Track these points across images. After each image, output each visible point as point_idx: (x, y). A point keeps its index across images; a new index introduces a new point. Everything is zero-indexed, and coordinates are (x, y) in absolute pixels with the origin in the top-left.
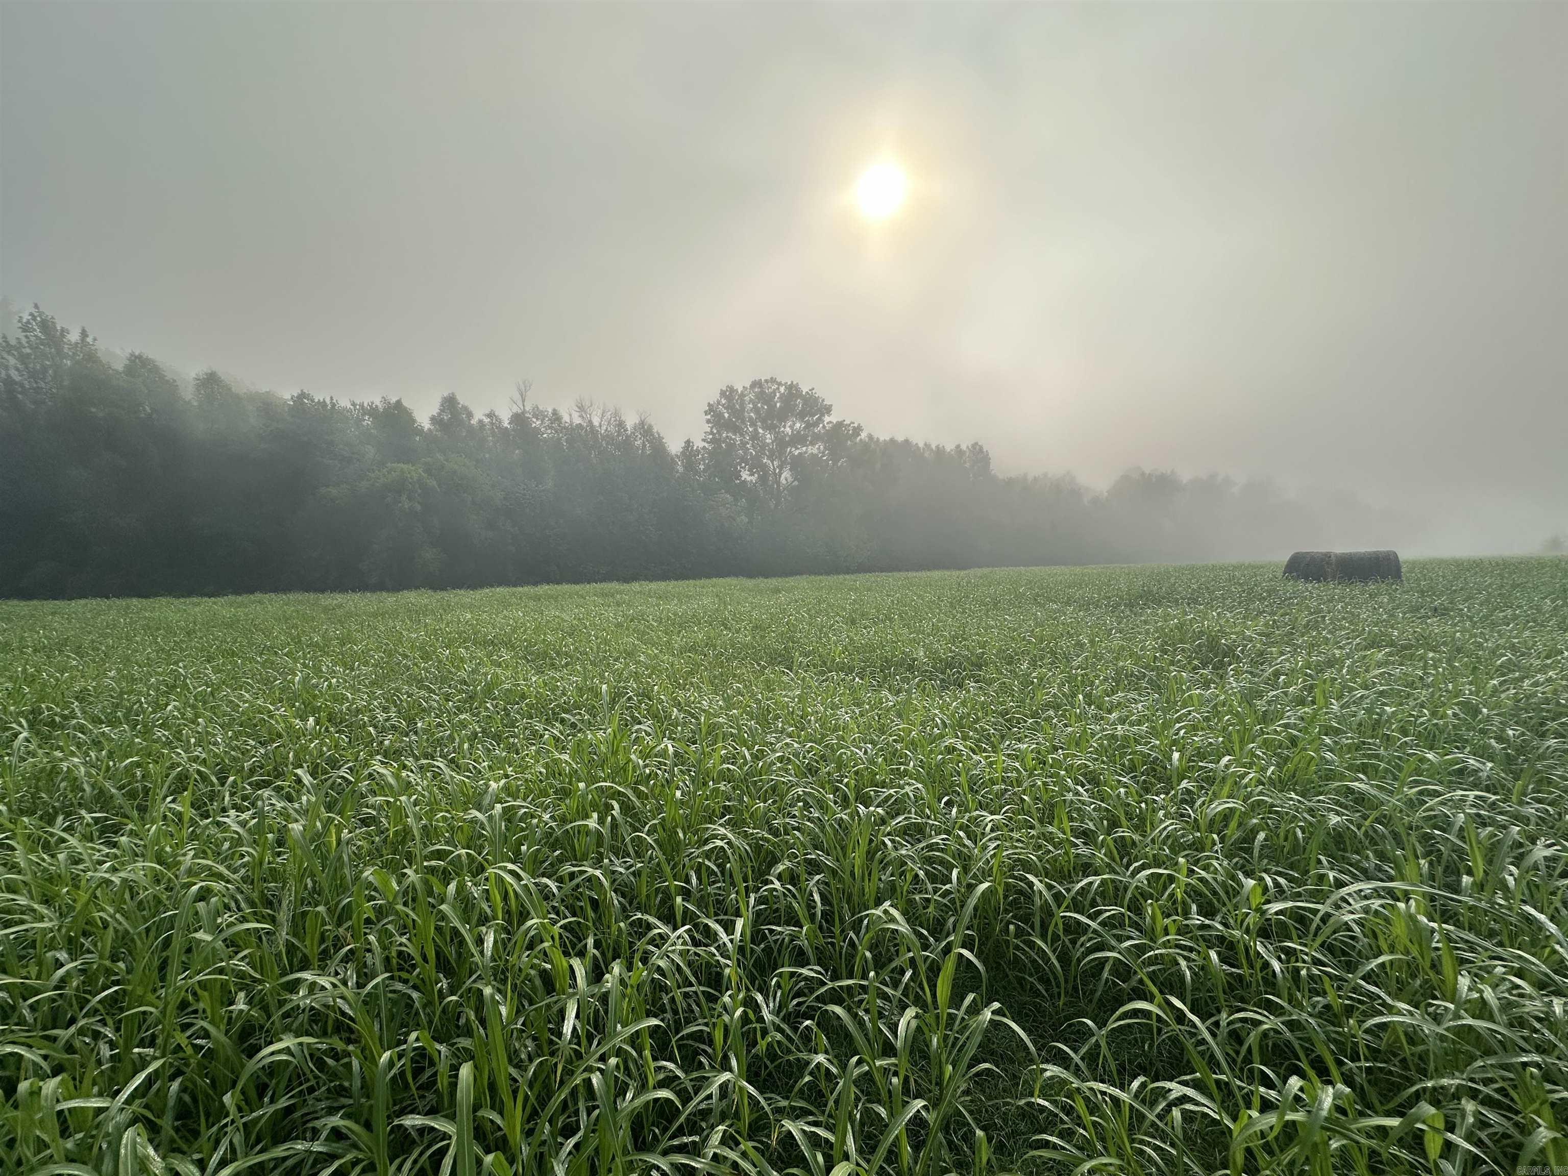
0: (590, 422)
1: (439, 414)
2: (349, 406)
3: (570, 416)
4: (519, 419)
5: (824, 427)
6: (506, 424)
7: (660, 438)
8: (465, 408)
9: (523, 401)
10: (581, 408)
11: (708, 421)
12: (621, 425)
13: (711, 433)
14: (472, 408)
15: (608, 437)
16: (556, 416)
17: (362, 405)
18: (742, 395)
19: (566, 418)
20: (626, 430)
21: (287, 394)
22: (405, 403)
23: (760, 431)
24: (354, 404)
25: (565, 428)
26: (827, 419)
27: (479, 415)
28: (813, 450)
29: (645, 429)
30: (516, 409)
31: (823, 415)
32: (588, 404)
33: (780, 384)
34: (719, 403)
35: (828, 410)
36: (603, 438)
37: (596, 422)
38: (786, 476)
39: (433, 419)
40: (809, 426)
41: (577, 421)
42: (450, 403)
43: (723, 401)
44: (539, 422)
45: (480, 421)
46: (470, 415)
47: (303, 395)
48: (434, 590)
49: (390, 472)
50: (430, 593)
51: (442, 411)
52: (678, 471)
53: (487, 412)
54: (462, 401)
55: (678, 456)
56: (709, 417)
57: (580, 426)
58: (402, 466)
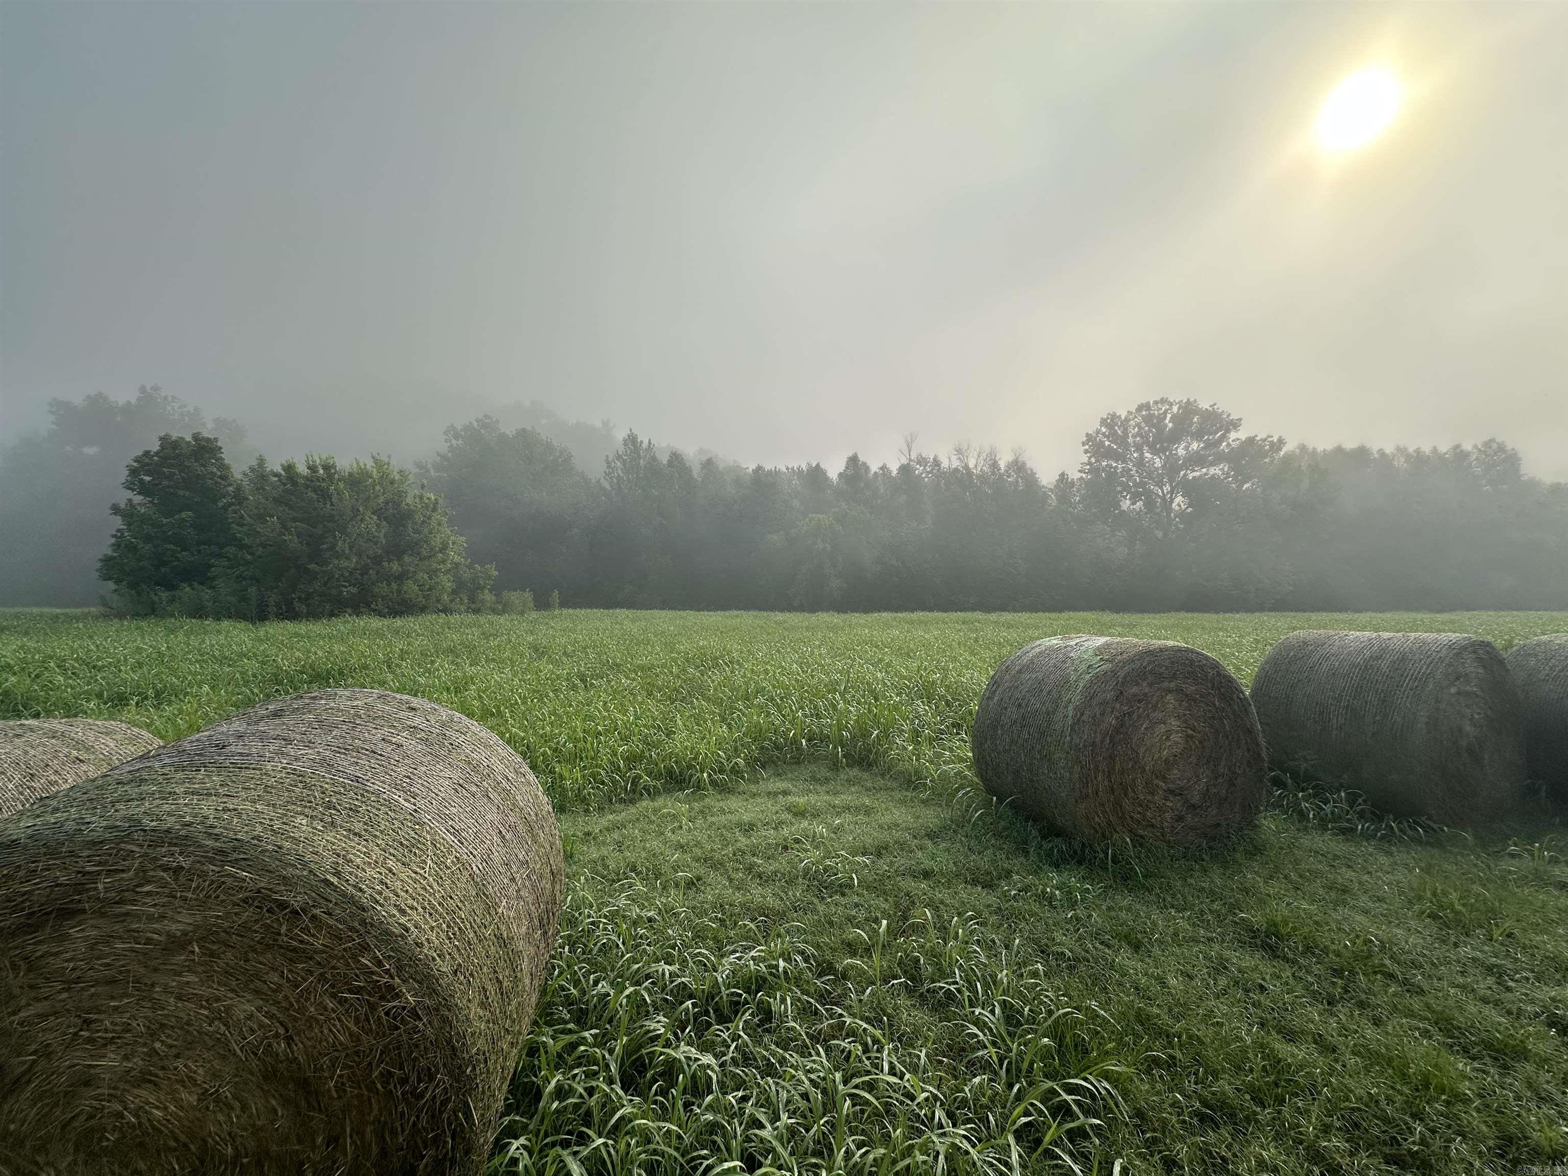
0: (967, 464)
1: (845, 470)
2: (785, 470)
3: (950, 461)
4: (905, 470)
5: (1229, 445)
6: (894, 474)
7: (1033, 474)
8: (864, 464)
9: (910, 451)
10: (959, 451)
11: (1086, 452)
12: (995, 465)
13: (1090, 463)
14: (869, 464)
15: (982, 477)
16: (937, 463)
17: (793, 468)
18: (1127, 420)
19: (945, 464)
20: (1000, 469)
21: (750, 467)
22: (822, 466)
23: (1148, 455)
24: (788, 469)
25: (944, 473)
26: (1233, 435)
27: (874, 468)
28: (1215, 471)
29: (1018, 466)
30: (904, 461)
31: (1228, 431)
32: (965, 447)
33: (1171, 404)
34: (1098, 432)
35: (1235, 425)
36: (978, 477)
37: (971, 465)
38: (1179, 501)
39: (840, 475)
40: (1209, 445)
41: (956, 464)
42: (853, 460)
43: (1104, 430)
44: (920, 470)
45: (876, 473)
46: (867, 469)
47: (759, 468)
48: (838, 612)
49: (810, 521)
50: (836, 615)
51: (847, 468)
52: (1050, 506)
53: (880, 466)
54: (862, 458)
55: (1051, 490)
56: (1087, 447)
57: (956, 470)
58: (819, 516)
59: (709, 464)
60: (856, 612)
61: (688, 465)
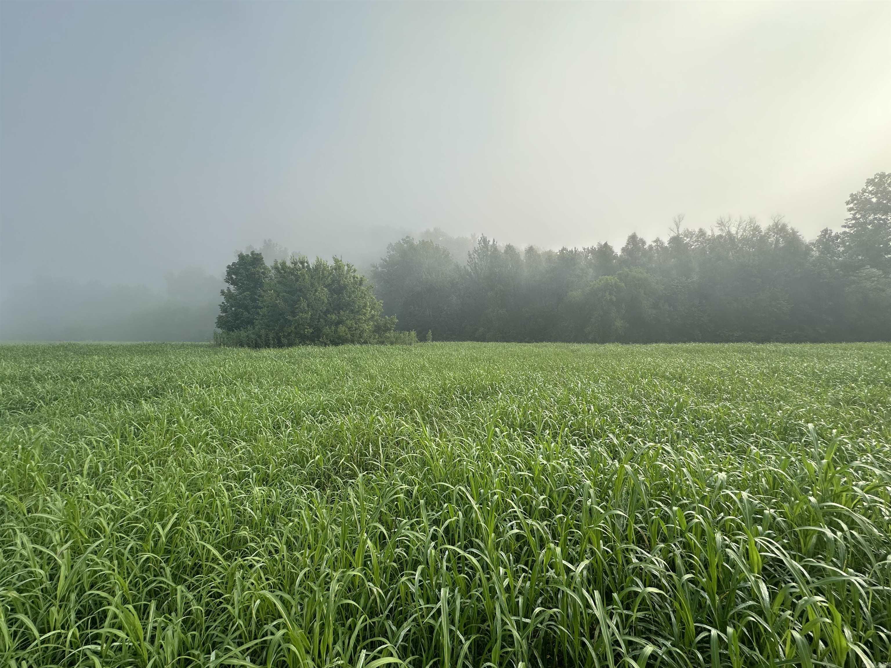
0: (729, 232)
1: (626, 246)
2: (582, 250)
3: (712, 231)
4: (676, 240)
6: (666, 244)
7: (794, 233)
8: (641, 240)
9: (678, 228)
10: (721, 224)
11: (850, 210)
12: (756, 229)
13: (854, 218)
14: (645, 239)
15: (745, 240)
16: (702, 233)
17: (588, 249)
19: (709, 233)
20: (760, 232)
21: (556, 249)
22: (609, 244)
24: (584, 249)
25: (708, 240)
27: (649, 241)
29: (779, 228)
30: (673, 234)
32: (727, 220)
34: (864, 191)
36: (740, 241)
37: (733, 231)
39: (623, 250)
41: (717, 232)
42: (632, 238)
43: (871, 188)
44: (688, 240)
45: (651, 245)
46: (644, 243)
47: (564, 249)
48: (622, 343)
49: (600, 281)
50: (620, 345)
51: (628, 244)
52: (812, 256)
53: (655, 239)
54: (639, 236)
55: (813, 244)
56: (851, 205)
57: (720, 236)
58: (606, 277)
59: (531, 250)
60: (637, 343)
61: (517, 251)
